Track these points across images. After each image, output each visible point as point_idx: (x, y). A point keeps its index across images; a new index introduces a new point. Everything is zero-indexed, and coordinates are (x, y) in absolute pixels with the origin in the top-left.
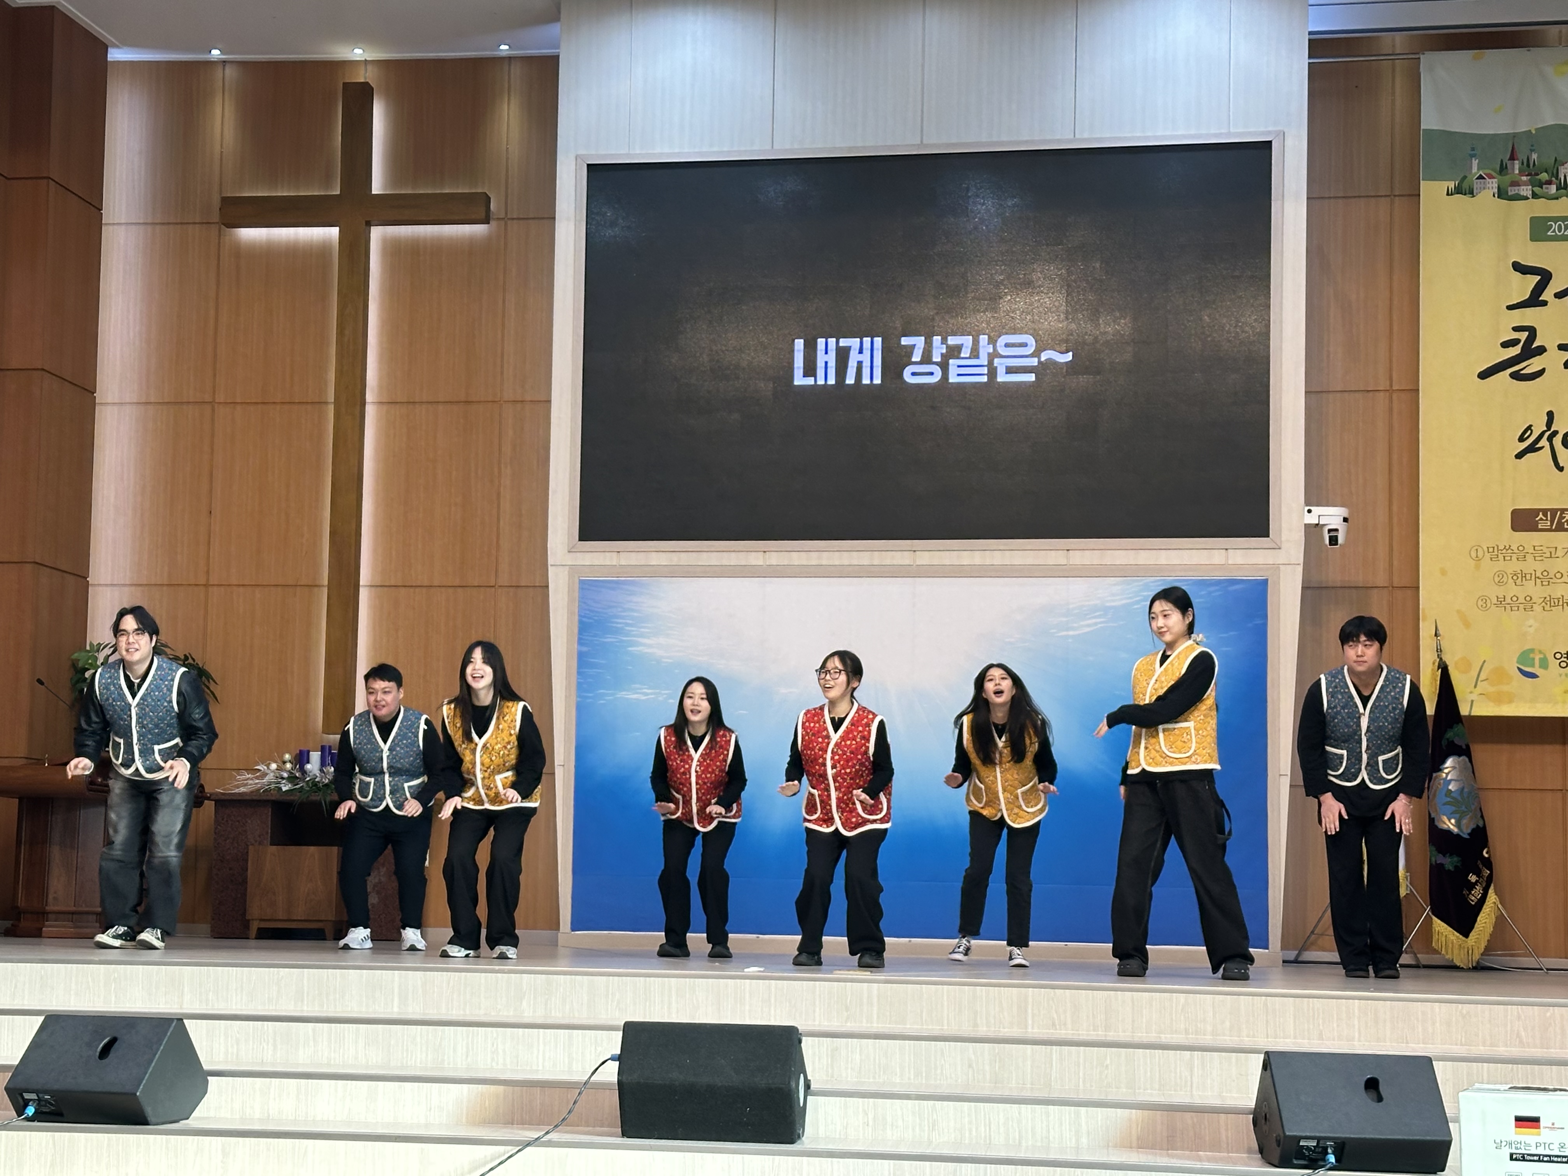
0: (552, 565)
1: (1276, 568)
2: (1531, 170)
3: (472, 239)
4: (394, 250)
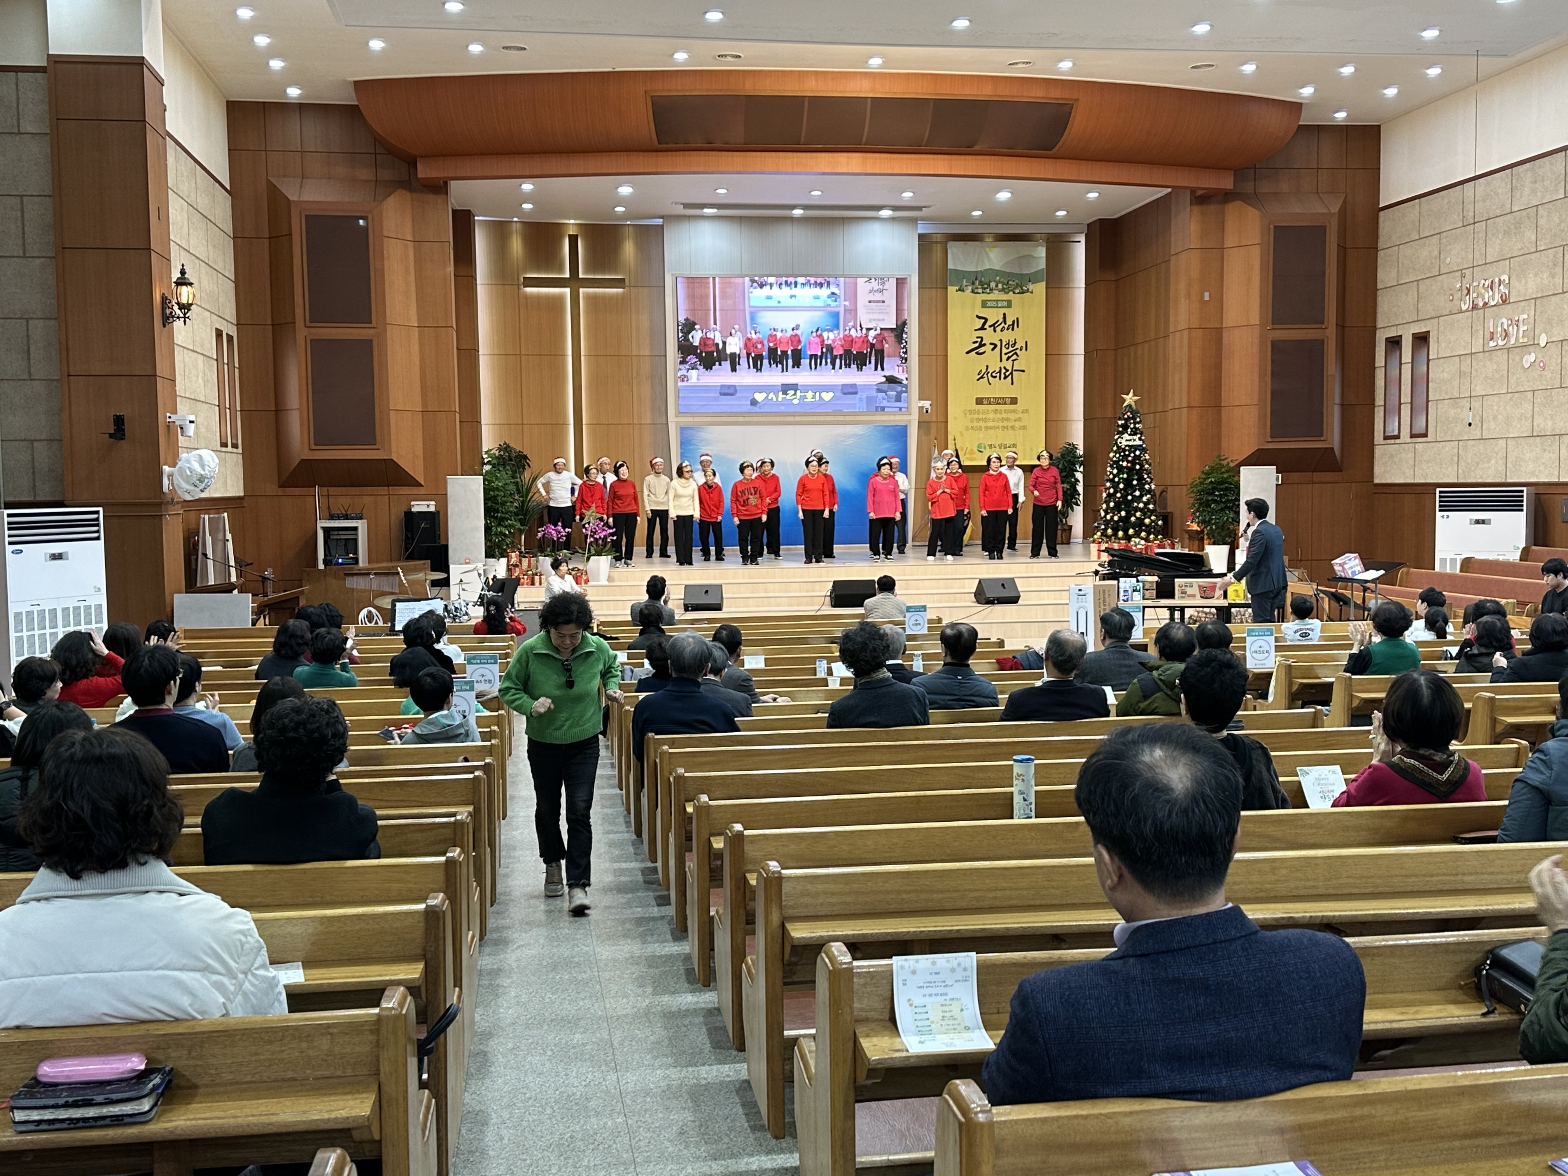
1: (910, 421)
2: (981, 283)
3: (617, 294)
4: (588, 297)
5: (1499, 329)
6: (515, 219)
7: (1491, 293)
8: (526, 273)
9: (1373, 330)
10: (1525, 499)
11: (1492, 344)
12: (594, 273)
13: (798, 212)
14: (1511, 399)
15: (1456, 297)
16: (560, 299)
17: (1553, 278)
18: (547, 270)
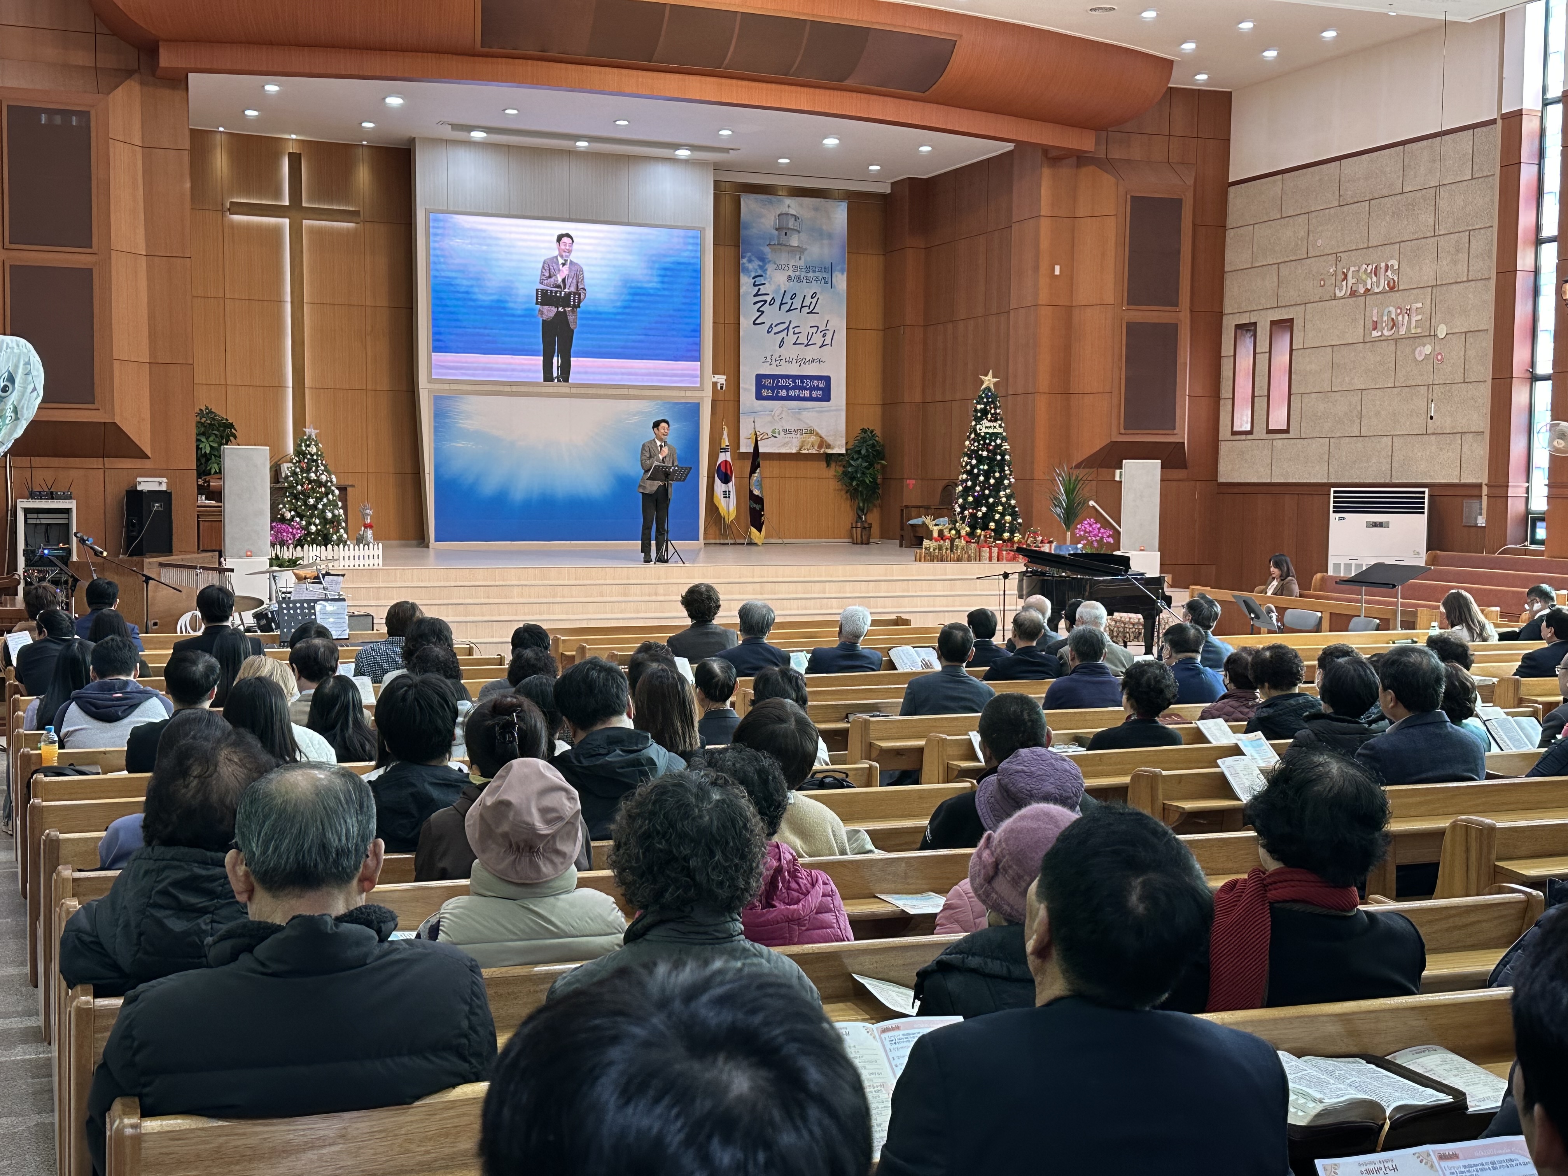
1: (702, 398)
3: (348, 229)
4: (312, 231)
5: (1385, 318)
6: (221, 129)
7: (1374, 279)
8: (232, 196)
9: (1219, 315)
10: (1426, 501)
11: (1375, 334)
12: (319, 201)
13: (582, 144)
14: (1399, 394)
15: (1328, 283)
16: (276, 232)
17: (1455, 265)
18: (260, 195)
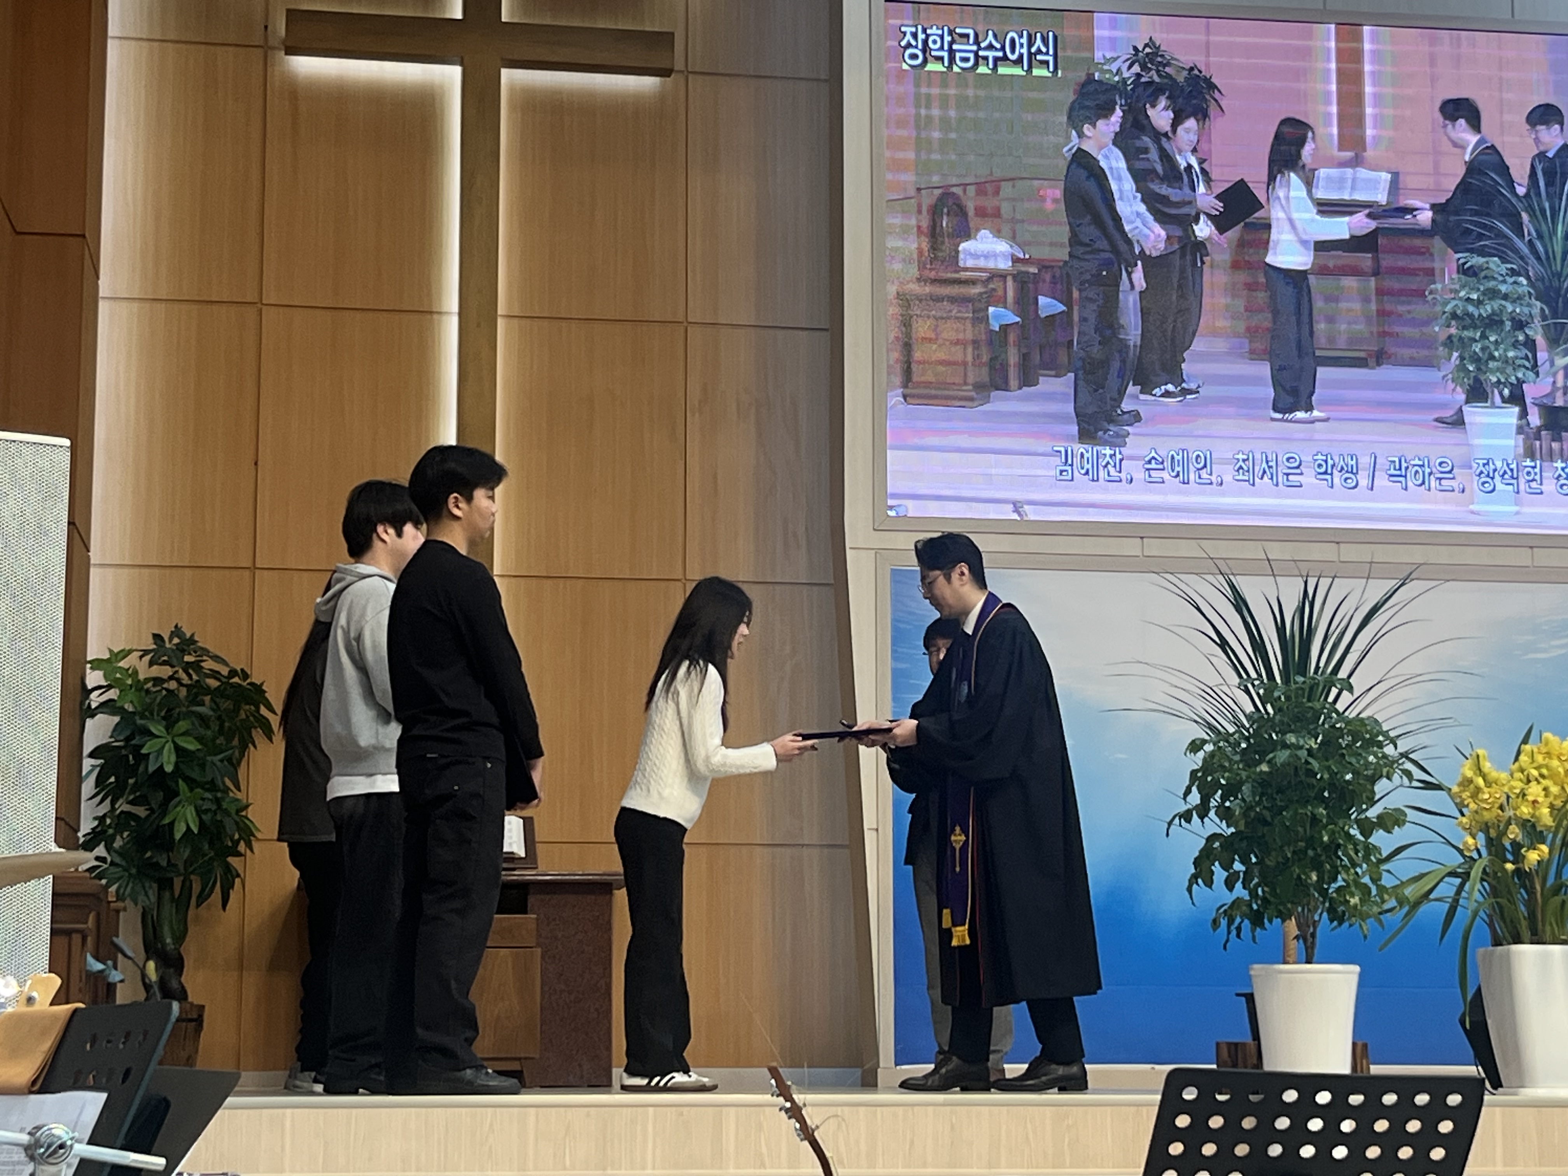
0: (851, 548)
3: (637, 96)
4: (527, 101)
16: (423, 106)
